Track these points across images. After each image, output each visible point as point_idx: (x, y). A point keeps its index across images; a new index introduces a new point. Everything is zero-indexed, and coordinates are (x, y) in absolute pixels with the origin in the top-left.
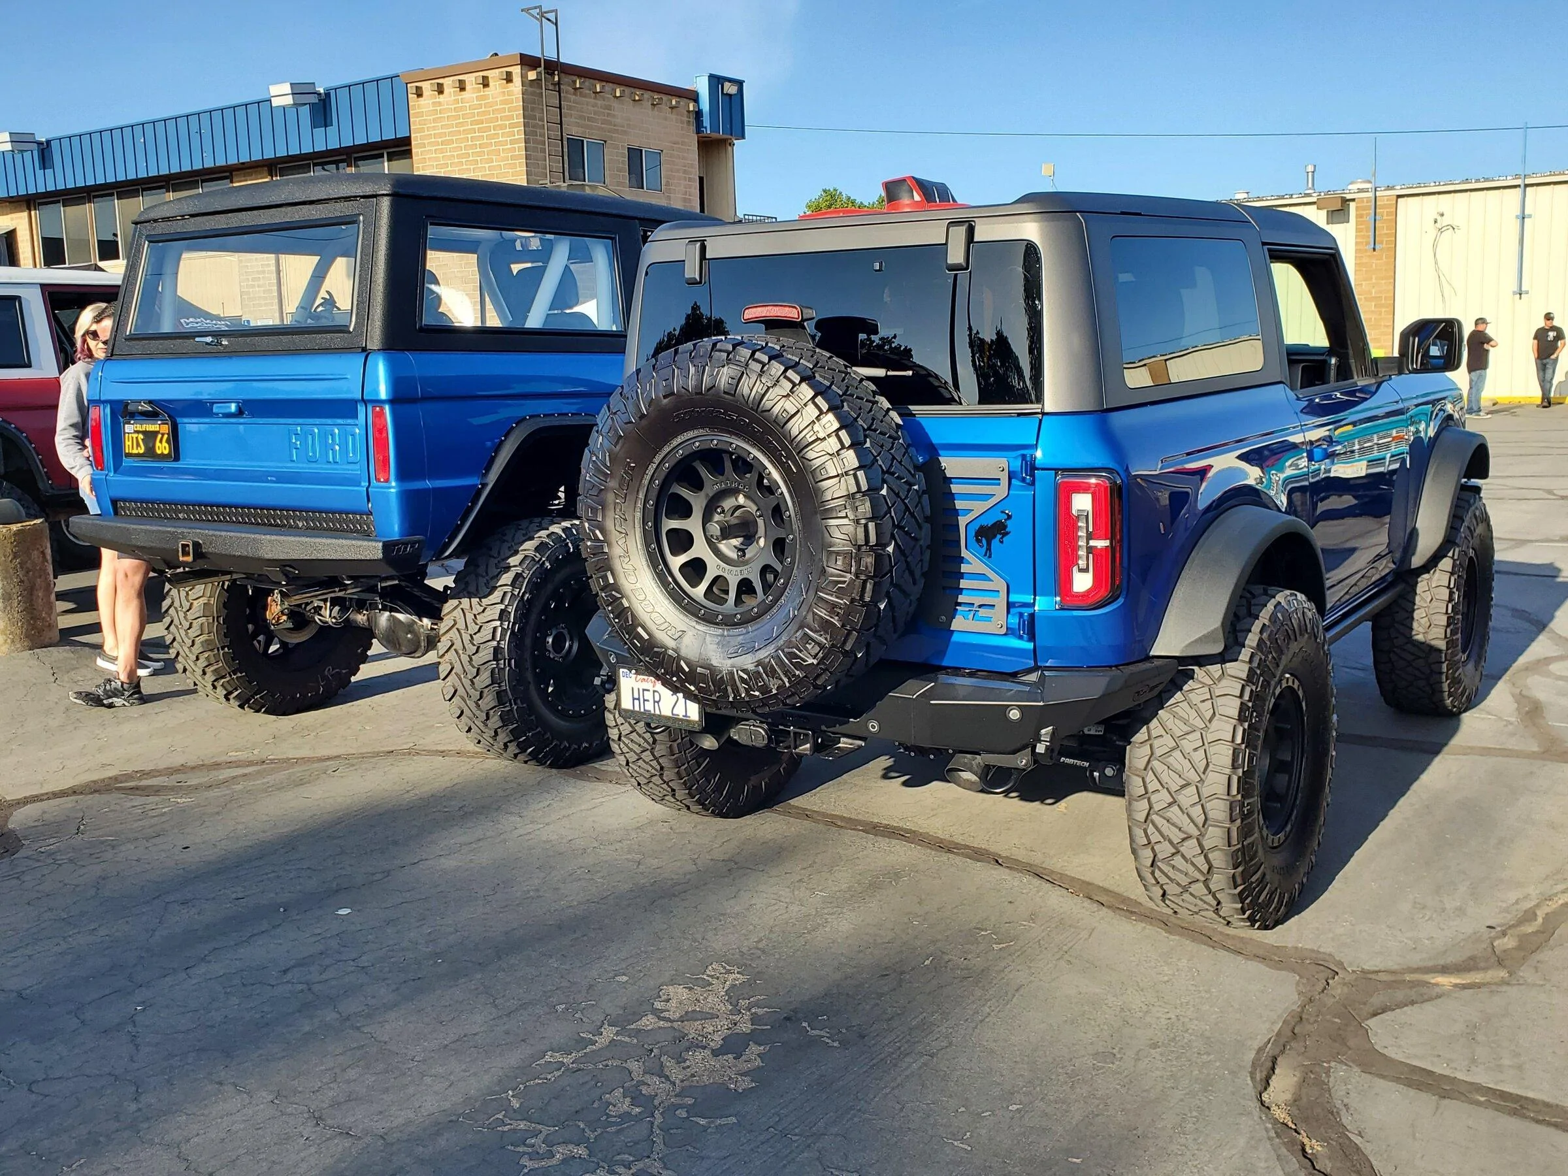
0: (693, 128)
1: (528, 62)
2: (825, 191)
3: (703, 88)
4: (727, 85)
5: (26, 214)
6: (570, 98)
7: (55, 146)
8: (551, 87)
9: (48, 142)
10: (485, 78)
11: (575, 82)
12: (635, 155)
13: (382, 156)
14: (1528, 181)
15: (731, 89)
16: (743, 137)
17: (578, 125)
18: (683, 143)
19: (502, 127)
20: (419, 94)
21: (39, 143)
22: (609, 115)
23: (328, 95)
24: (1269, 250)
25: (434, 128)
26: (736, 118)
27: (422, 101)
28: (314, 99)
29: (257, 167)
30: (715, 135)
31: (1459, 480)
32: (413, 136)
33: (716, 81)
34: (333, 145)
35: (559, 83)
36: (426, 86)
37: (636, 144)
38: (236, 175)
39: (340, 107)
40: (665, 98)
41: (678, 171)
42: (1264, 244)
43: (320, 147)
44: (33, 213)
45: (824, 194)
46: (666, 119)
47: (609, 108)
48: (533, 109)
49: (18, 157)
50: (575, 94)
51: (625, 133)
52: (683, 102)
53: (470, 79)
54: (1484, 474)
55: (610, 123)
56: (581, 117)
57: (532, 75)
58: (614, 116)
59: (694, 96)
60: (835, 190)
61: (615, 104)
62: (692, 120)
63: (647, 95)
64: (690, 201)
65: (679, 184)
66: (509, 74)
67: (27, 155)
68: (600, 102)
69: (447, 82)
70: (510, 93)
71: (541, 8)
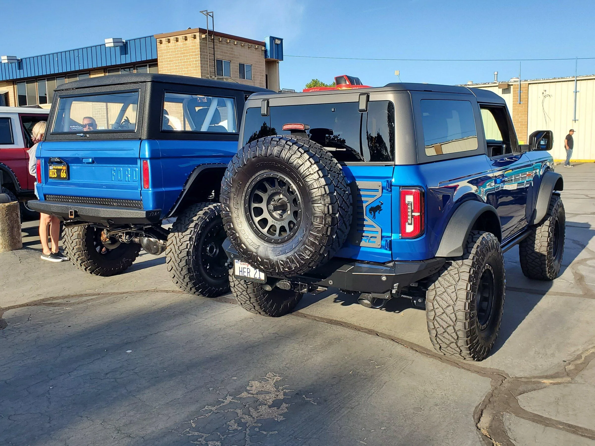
0: (264, 56)
1: (202, 31)
2: (313, 80)
4: (276, 40)
5: (12, 86)
6: (217, 45)
7: (24, 61)
8: (211, 41)
9: (21, 60)
10: (186, 37)
11: (219, 39)
12: (242, 67)
13: (146, 66)
14: (578, 79)
15: (278, 42)
16: (282, 60)
18: (260, 62)
19: (192, 55)
20: (161, 42)
21: (18, 60)
22: (232, 51)
23: (126, 43)
24: (480, 105)
25: (167, 55)
26: (280, 53)
27: (162, 45)
28: (121, 44)
29: (100, 69)
30: (272, 59)
31: (552, 191)
32: (158, 58)
33: (272, 39)
34: (128, 61)
35: (213, 39)
36: (164, 40)
37: (242, 62)
38: (92, 72)
39: (131, 48)
40: (253, 45)
41: (258, 72)
42: (478, 102)
43: (123, 62)
44: (15, 86)
46: (253, 53)
48: (204, 49)
49: (10, 65)
50: (219, 43)
53: (180, 37)
54: (561, 189)
57: (203, 36)
58: (234, 52)
60: (317, 80)
62: (263, 53)
63: (247, 44)
64: (262, 83)
65: (258, 77)
66: (195, 36)
67: (13, 64)
68: (229, 46)
69: (172, 38)
70: (195, 43)
71: (207, 11)
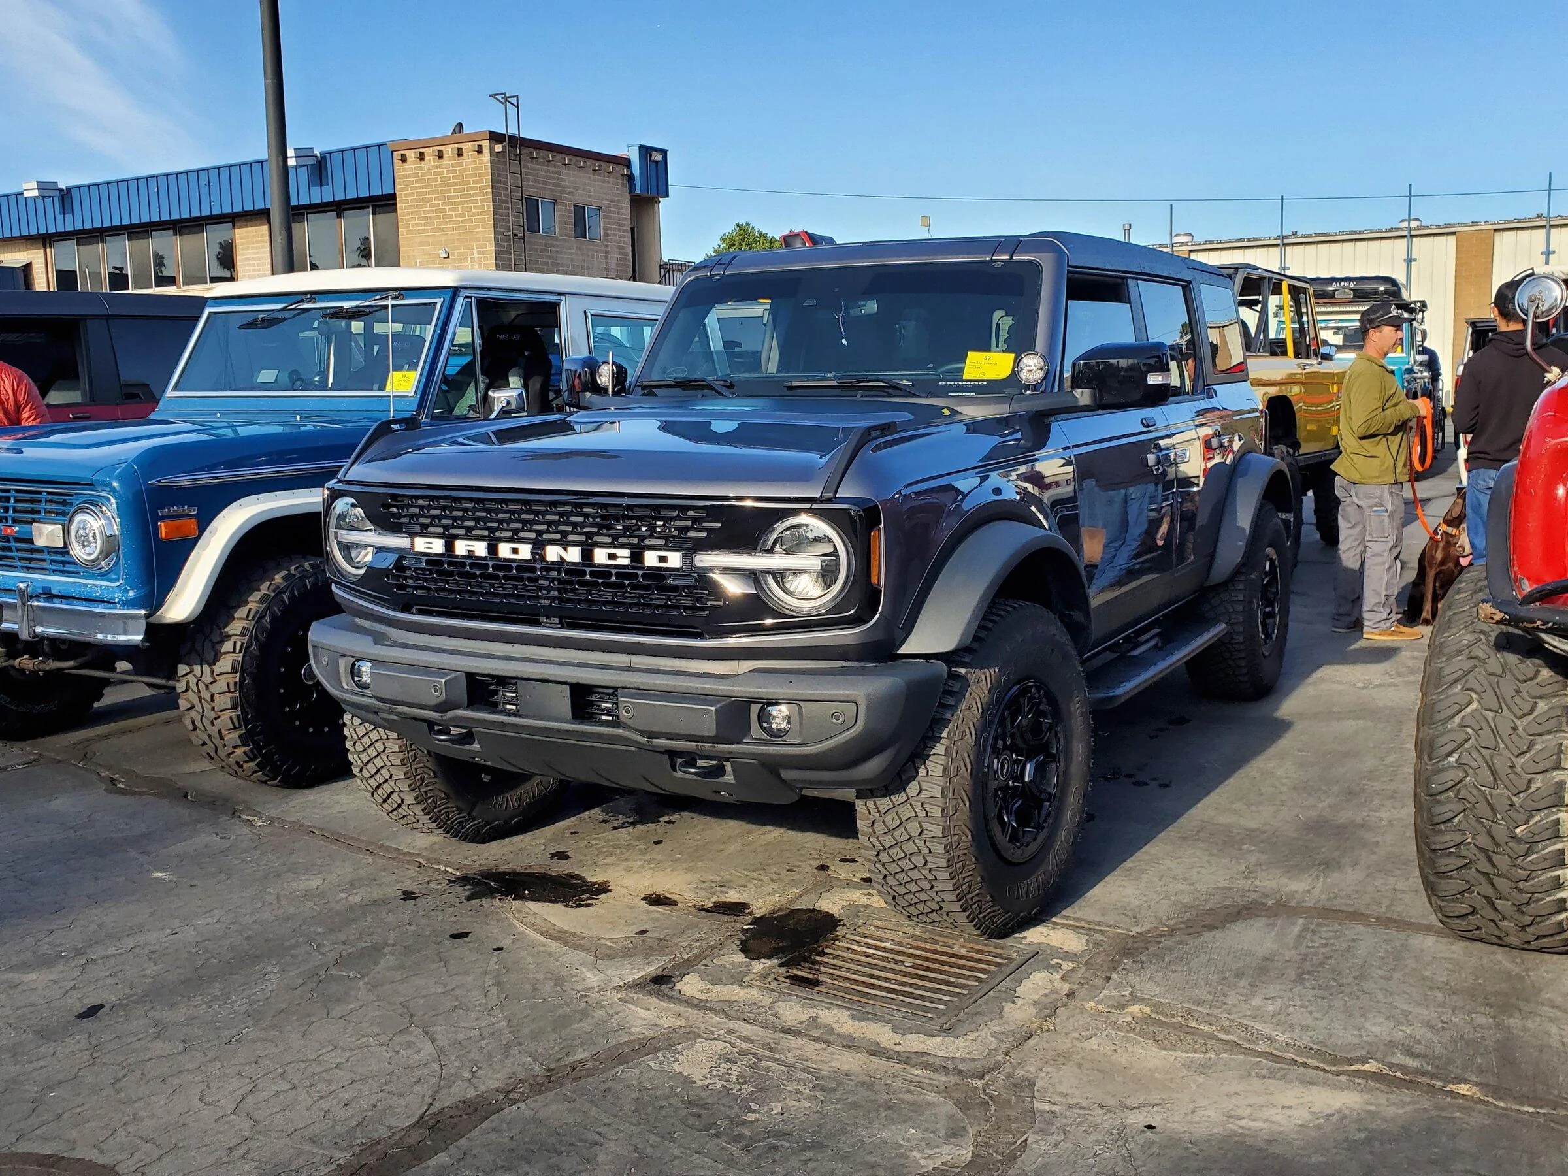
0: (626, 189)
1: (495, 137)
2: (738, 225)
3: (635, 157)
4: (654, 153)
5: (42, 251)
6: (529, 166)
7: (75, 193)
8: (513, 158)
9: (69, 190)
10: (460, 149)
11: (532, 153)
12: (579, 212)
13: (368, 207)
15: (658, 157)
16: (667, 196)
17: (533, 187)
18: (618, 201)
19: (474, 188)
20: (404, 159)
21: (61, 190)
22: (558, 179)
23: (323, 158)
25: (417, 188)
26: (661, 183)
27: (406, 166)
28: (312, 161)
29: (257, 214)
30: (645, 194)
32: (397, 194)
33: (645, 151)
34: (328, 198)
35: (520, 154)
36: (411, 155)
37: (580, 200)
38: (238, 221)
39: (335, 171)
40: (604, 164)
41: (614, 224)
43: (316, 200)
44: (48, 250)
45: (737, 229)
46: (604, 181)
47: (559, 173)
48: (499, 175)
49: (40, 202)
50: (532, 162)
51: (570, 193)
52: (618, 168)
53: (447, 150)
55: (560, 185)
56: (535, 181)
57: (498, 148)
58: (563, 180)
59: (627, 163)
60: (748, 224)
61: (564, 171)
62: (626, 182)
63: (589, 162)
64: (623, 248)
65: (615, 235)
66: (480, 147)
67: (49, 201)
68: (552, 169)
69: (427, 151)
70: (481, 162)
71: (505, 94)
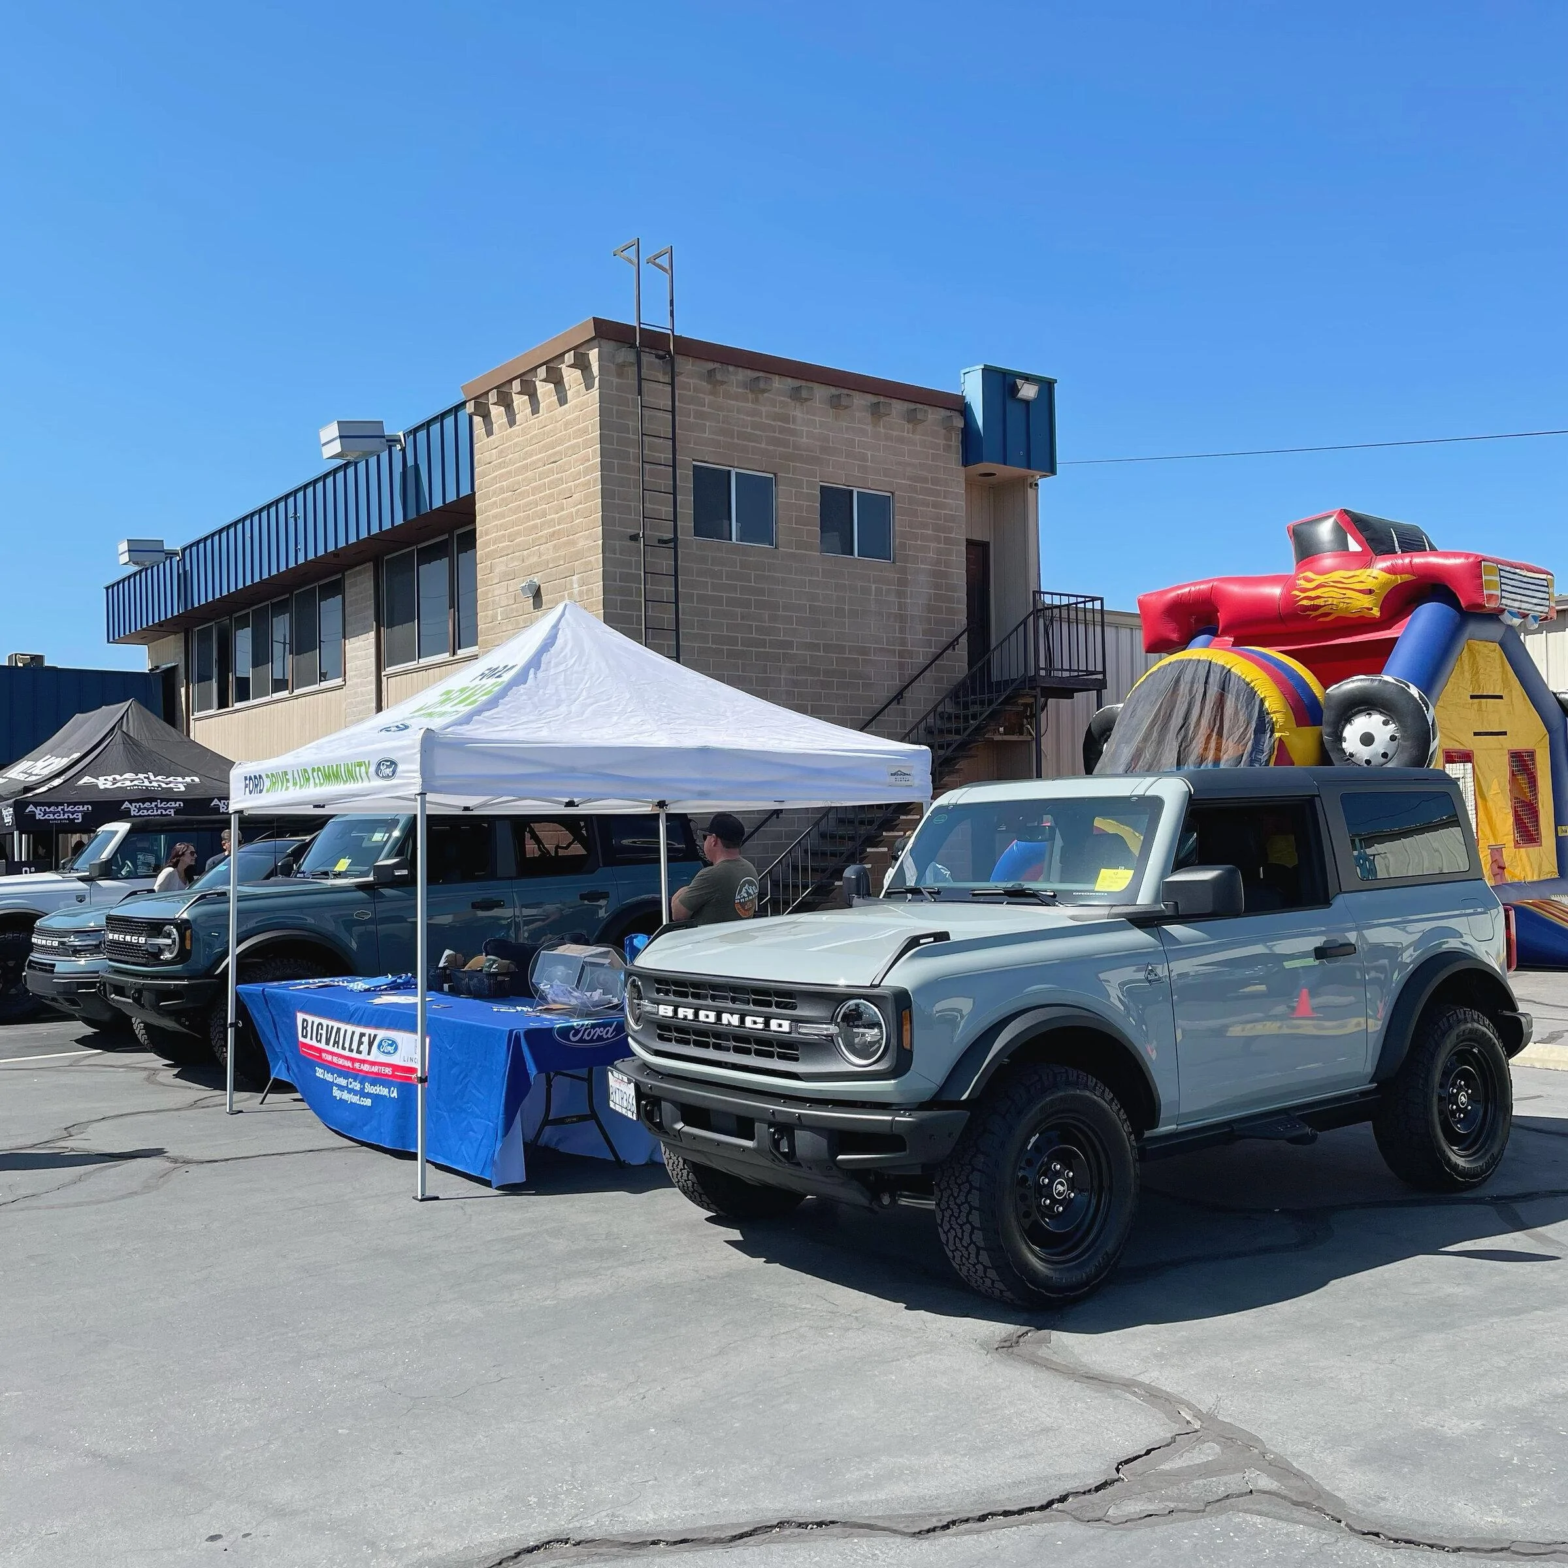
0: (958, 457)
1: (606, 331)
3: (973, 390)
4: (1021, 385)
10: (556, 371)
11: (713, 374)
12: (836, 500)
15: (1031, 393)
16: (1053, 472)
17: (714, 442)
18: (936, 481)
20: (485, 415)
22: (782, 430)
33: (1000, 380)
35: (677, 373)
36: (491, 400)
38: (347, 576)
40: (899, 405)
41: (924, 526)
46: (901, 440)
47: (785, 417)
48: (621, 414)
51: (814, 462)
52: (935, 413)
53: (538, 378)
55: (784, 443)
56: (716, 431)
57: (623, 358)
58: (793, 432)
59: (955, 403)
61: (798, 412)
62: (957, 443)
63: (862, 398)
64: (946, 576)
66: (584, 358)
68: (765, 407)
69: (513, 388)
